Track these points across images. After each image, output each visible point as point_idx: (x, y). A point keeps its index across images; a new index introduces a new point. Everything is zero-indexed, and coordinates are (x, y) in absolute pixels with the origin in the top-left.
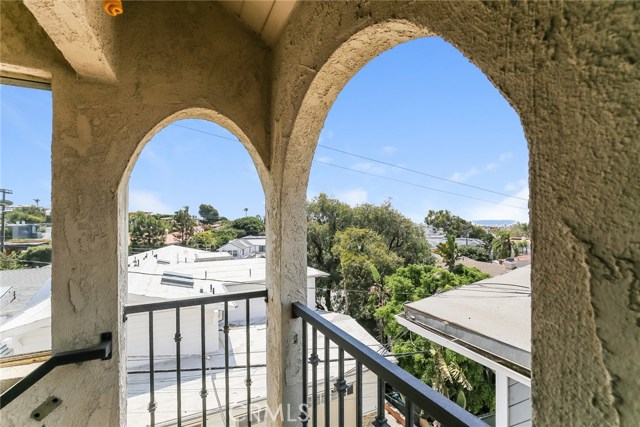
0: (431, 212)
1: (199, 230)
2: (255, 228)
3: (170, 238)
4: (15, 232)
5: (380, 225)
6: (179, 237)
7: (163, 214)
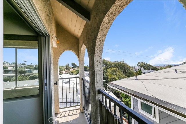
0: (139, 62)
1: (72, 70)
2: (86, 69)
3: (64, 72)
4: (27, 71)
5: (120, 67)
6: (66, 72)
7: (62, 66)
